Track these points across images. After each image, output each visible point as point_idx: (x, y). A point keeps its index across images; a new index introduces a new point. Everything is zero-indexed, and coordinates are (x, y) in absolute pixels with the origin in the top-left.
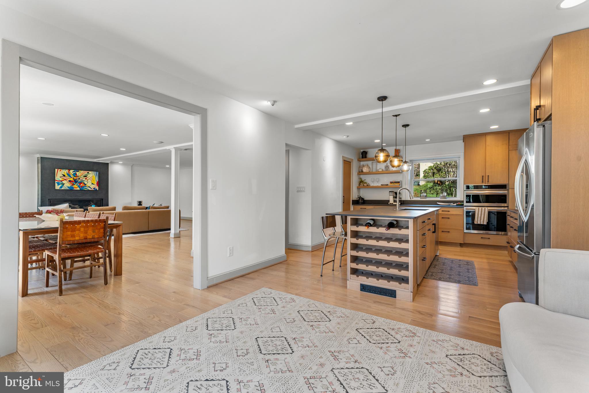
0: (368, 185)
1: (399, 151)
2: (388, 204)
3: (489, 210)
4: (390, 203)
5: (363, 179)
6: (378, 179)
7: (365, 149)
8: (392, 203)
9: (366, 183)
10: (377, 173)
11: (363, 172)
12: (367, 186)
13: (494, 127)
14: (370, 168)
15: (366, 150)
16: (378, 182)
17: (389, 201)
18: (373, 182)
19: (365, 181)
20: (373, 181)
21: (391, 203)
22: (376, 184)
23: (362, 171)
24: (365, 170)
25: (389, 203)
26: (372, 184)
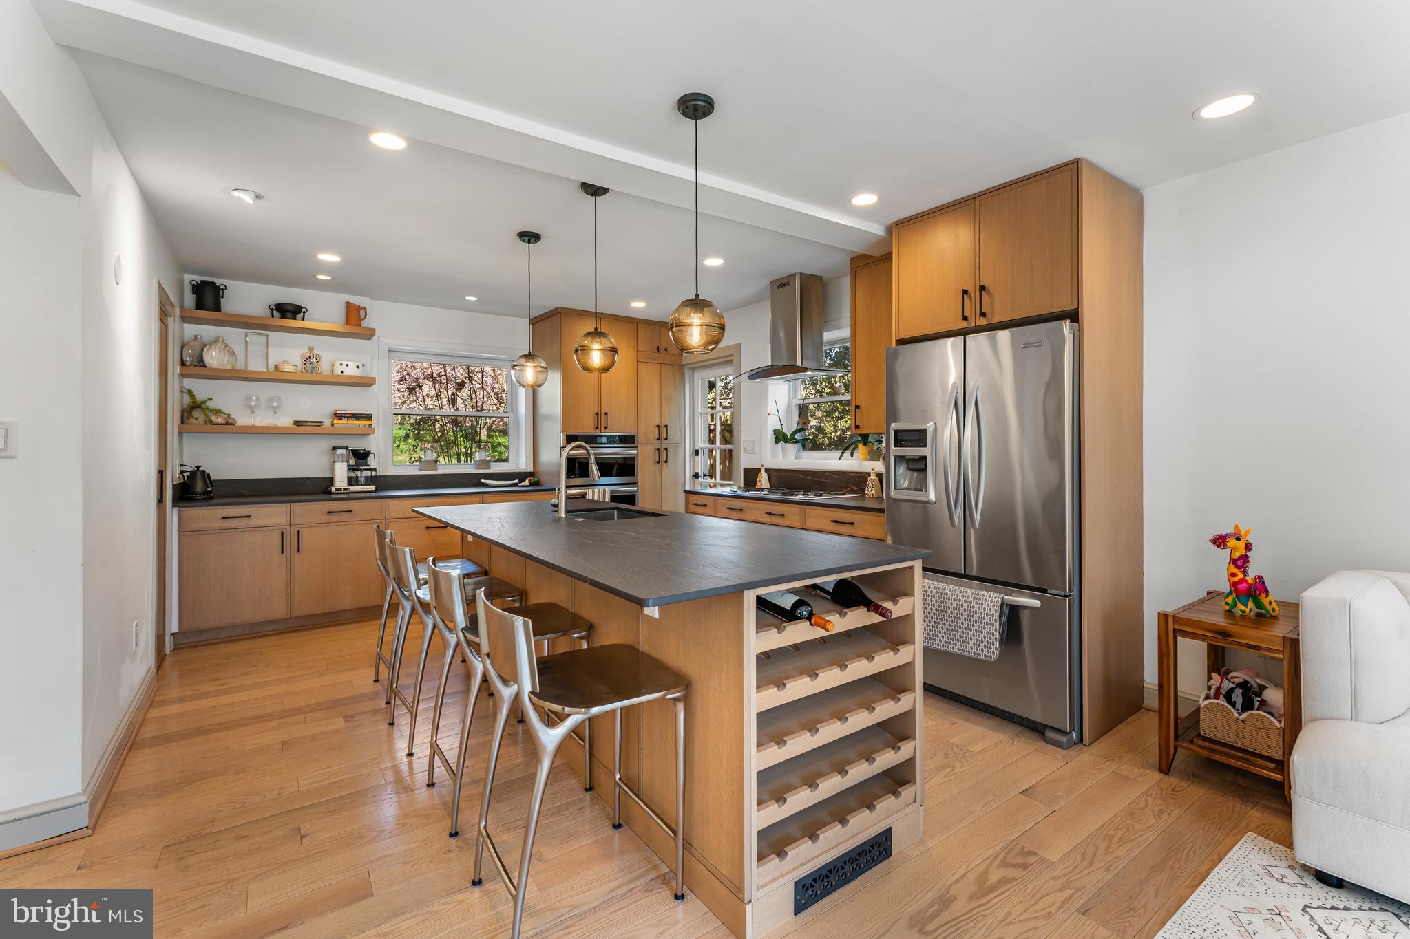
0: (230, 421)
1: (362, 312)
2: (330, 493)
3: (612, 492)
4: (337, 490)
5: (200, 397)
6: (279, 400)
7: (212, 275)
8: (345, 489)
9: (217, 412)
10: (277, 377)
11: (205, 366)
12: (227, 424)
13: (638, 305)
14: (234, 354)
15: (218, 281)
16: (275, 410)
17: (331, 481)
18: (252, 410)
19: (210, 404)
20: (256, 406)
21: (341, 489)
22: (262, 419)
23: (200, 363)
24: (213, 358)
25: (333, 489)
26: (243, 419)
